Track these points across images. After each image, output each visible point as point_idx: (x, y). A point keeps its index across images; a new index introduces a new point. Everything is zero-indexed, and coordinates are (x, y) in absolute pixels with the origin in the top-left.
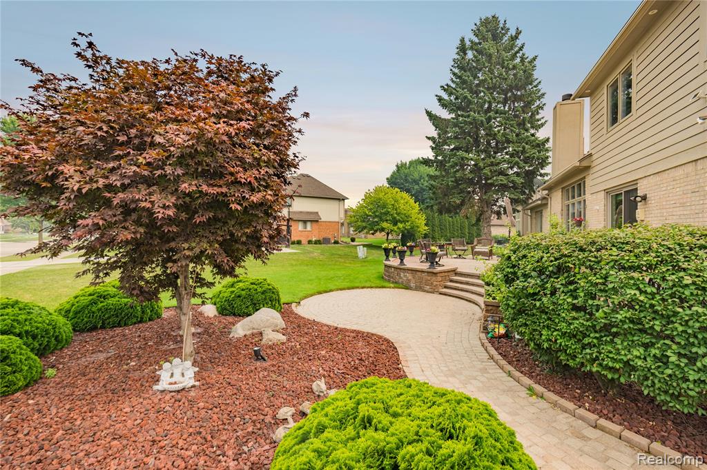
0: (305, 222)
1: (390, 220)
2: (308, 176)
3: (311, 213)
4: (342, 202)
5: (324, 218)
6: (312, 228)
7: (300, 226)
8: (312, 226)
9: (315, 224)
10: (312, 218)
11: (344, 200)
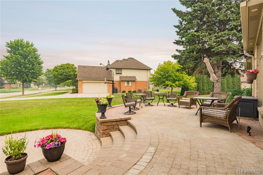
0: (128, 82)
1: (171, 80)
2: (133, 59)
3: (132, 77)
4: (149, 71)
5: (138, 79)
6: (132, 85)
7: (126, 84)
8: (132, 84)
9: (133, 83)
10: (132, 79)
11: (150, 70)
